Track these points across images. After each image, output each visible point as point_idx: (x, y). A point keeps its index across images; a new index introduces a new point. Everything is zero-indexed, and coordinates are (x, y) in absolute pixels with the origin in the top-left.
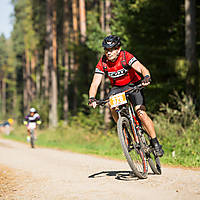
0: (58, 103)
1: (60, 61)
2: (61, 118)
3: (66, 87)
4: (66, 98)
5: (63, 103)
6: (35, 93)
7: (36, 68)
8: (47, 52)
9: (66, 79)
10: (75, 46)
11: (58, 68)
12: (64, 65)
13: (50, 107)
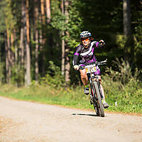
0: (31, 68)
1: (32, 37)
2: (34, 78)
3: (37, 56)
4: (36, 64)
5: (35, 67)
6: (14, 61)
7: (14, 42)
8: (22, 30)
9: (37, 50)
10: (43, 25)
11: (30, 42)
12: (35, 40)
13: (25, 70)
